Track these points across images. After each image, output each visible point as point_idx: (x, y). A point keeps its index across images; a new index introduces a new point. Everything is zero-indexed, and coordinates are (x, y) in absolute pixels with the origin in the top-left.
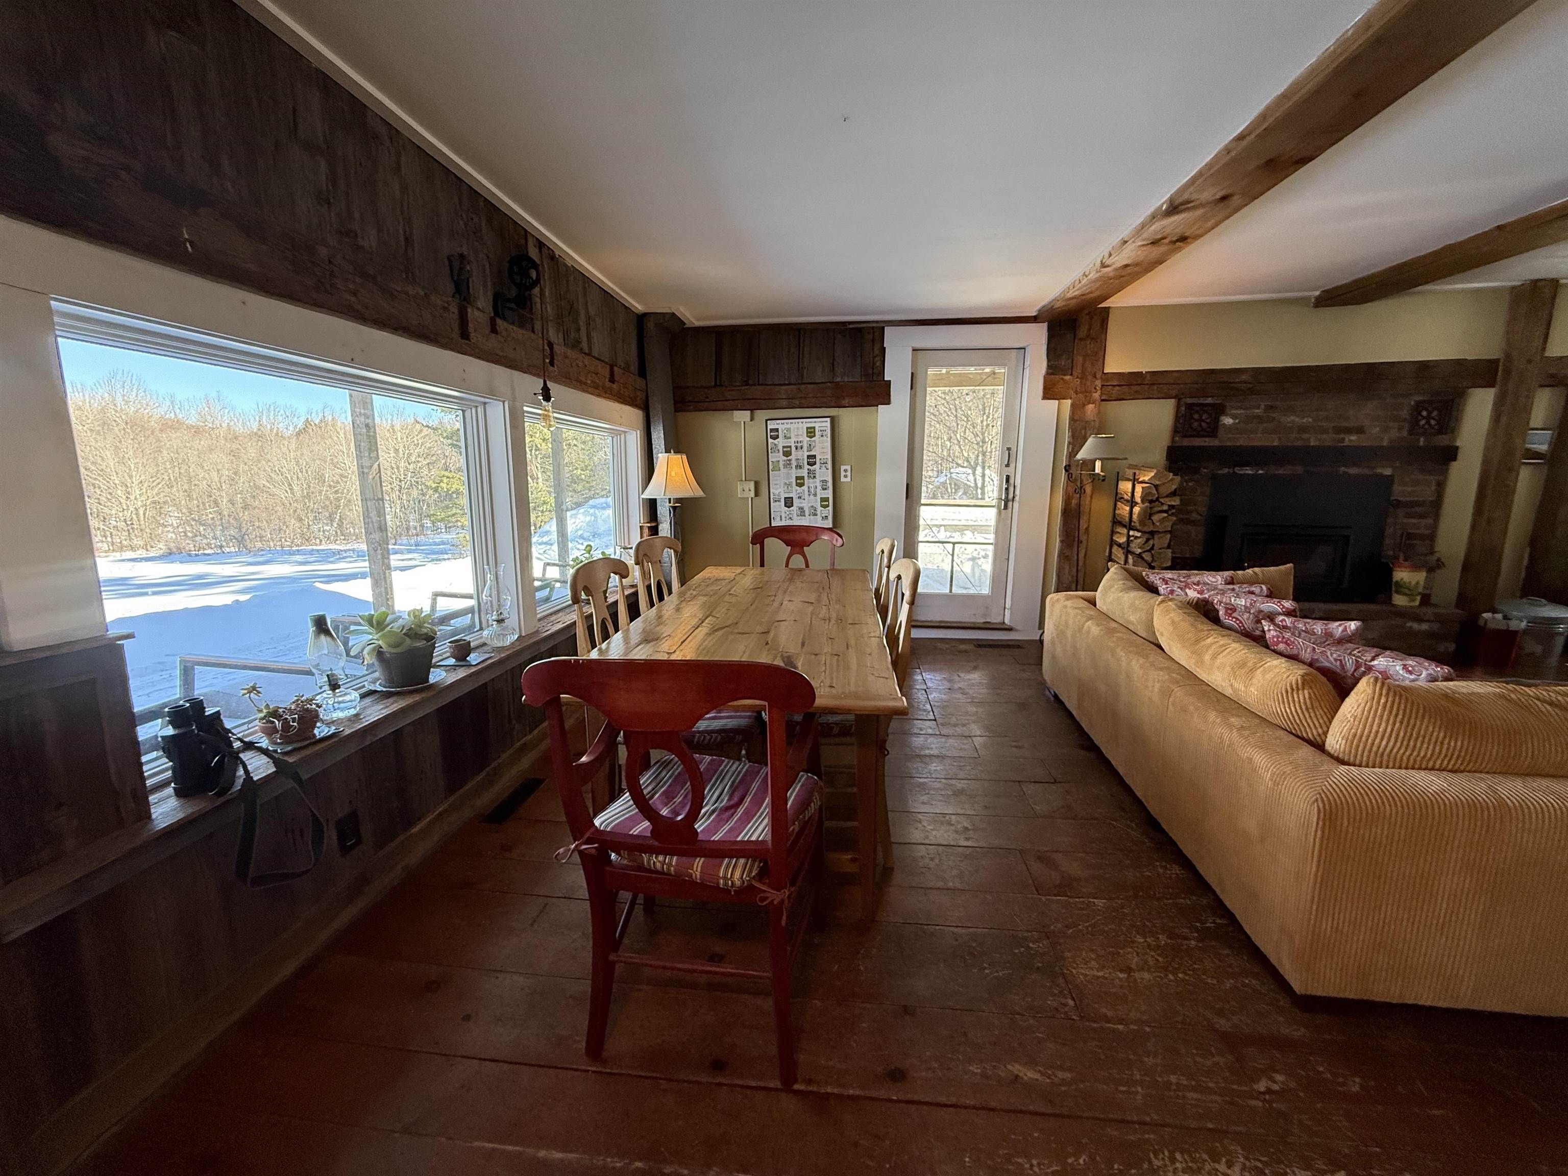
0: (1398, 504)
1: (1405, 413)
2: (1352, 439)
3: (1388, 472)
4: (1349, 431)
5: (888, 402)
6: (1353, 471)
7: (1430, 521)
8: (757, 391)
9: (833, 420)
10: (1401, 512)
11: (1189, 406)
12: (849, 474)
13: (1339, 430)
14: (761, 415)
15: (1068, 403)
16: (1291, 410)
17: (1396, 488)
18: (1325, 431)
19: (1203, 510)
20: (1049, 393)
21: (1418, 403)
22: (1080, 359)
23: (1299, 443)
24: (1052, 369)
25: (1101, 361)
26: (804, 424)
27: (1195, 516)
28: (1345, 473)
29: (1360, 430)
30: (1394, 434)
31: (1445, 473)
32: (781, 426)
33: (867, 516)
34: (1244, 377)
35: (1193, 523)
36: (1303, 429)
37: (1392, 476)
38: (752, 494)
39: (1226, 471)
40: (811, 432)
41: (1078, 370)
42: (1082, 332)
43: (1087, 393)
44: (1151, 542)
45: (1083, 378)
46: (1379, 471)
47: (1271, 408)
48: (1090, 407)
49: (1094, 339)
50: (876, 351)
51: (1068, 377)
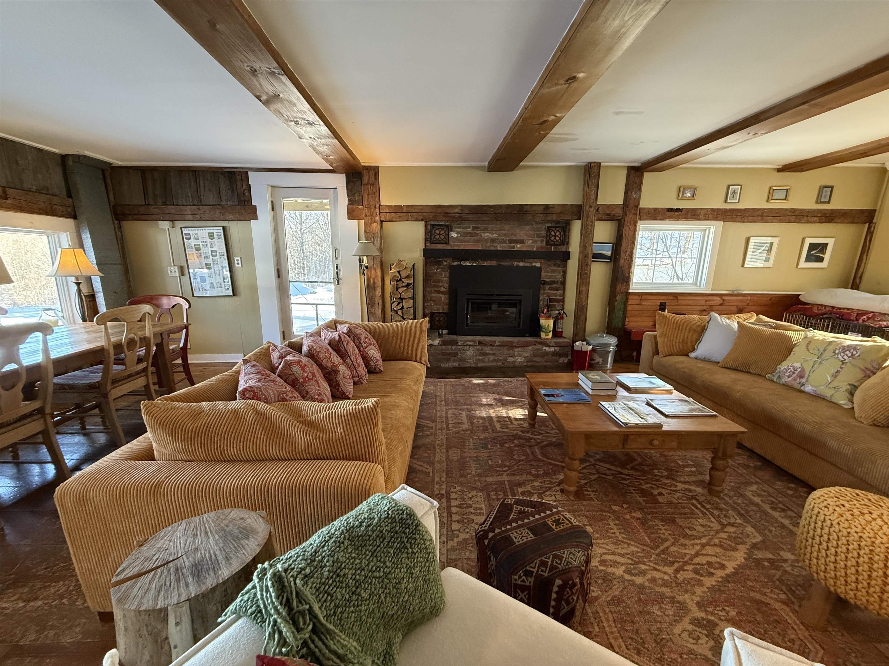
0: (545, 283)
1: (543, 233)
2: (518, 247)
3: (538, 265)
4: (516, 242)
5: (256, 218)
6: (521, 264)
7: (561, 292)
8: (171, 209)
9: (224, 228)
10: (547, 287)
11: (433, 226)
12: (240, 262)
13: (511, 241)
14: (179, 224)
15: (362, 222)
16: (486, 230)
17: (543, 274)
18: (505, 242)
19: (446, 285)
20: (352, 215)
21: (549, 228)
22: (366, 196)
23: (492, 249)
24: (351, 202)
25: (378, 197)
26: (207, 231)
27: (442, 289)
28: (518, 266)
29: (522, 242)
30: (539, 244)
31: (565, 266)
32: (192, 232)
33: (254, 289)
34: (457, 210)
35: (443, 293)
36: (493, 240)
37: (541, 267)
38: (177, 274)
39: (456, 263)
40: (211, 236)
41: (365, 202)
42: (365, 180)
43: (372, 216)
44: (401, 304)
45: (369, 208)
46: (534, 264)
47: (474, 228)
48: (375, 225)
49: (373, 185)
50: (245, 187)
51: (360, 207)
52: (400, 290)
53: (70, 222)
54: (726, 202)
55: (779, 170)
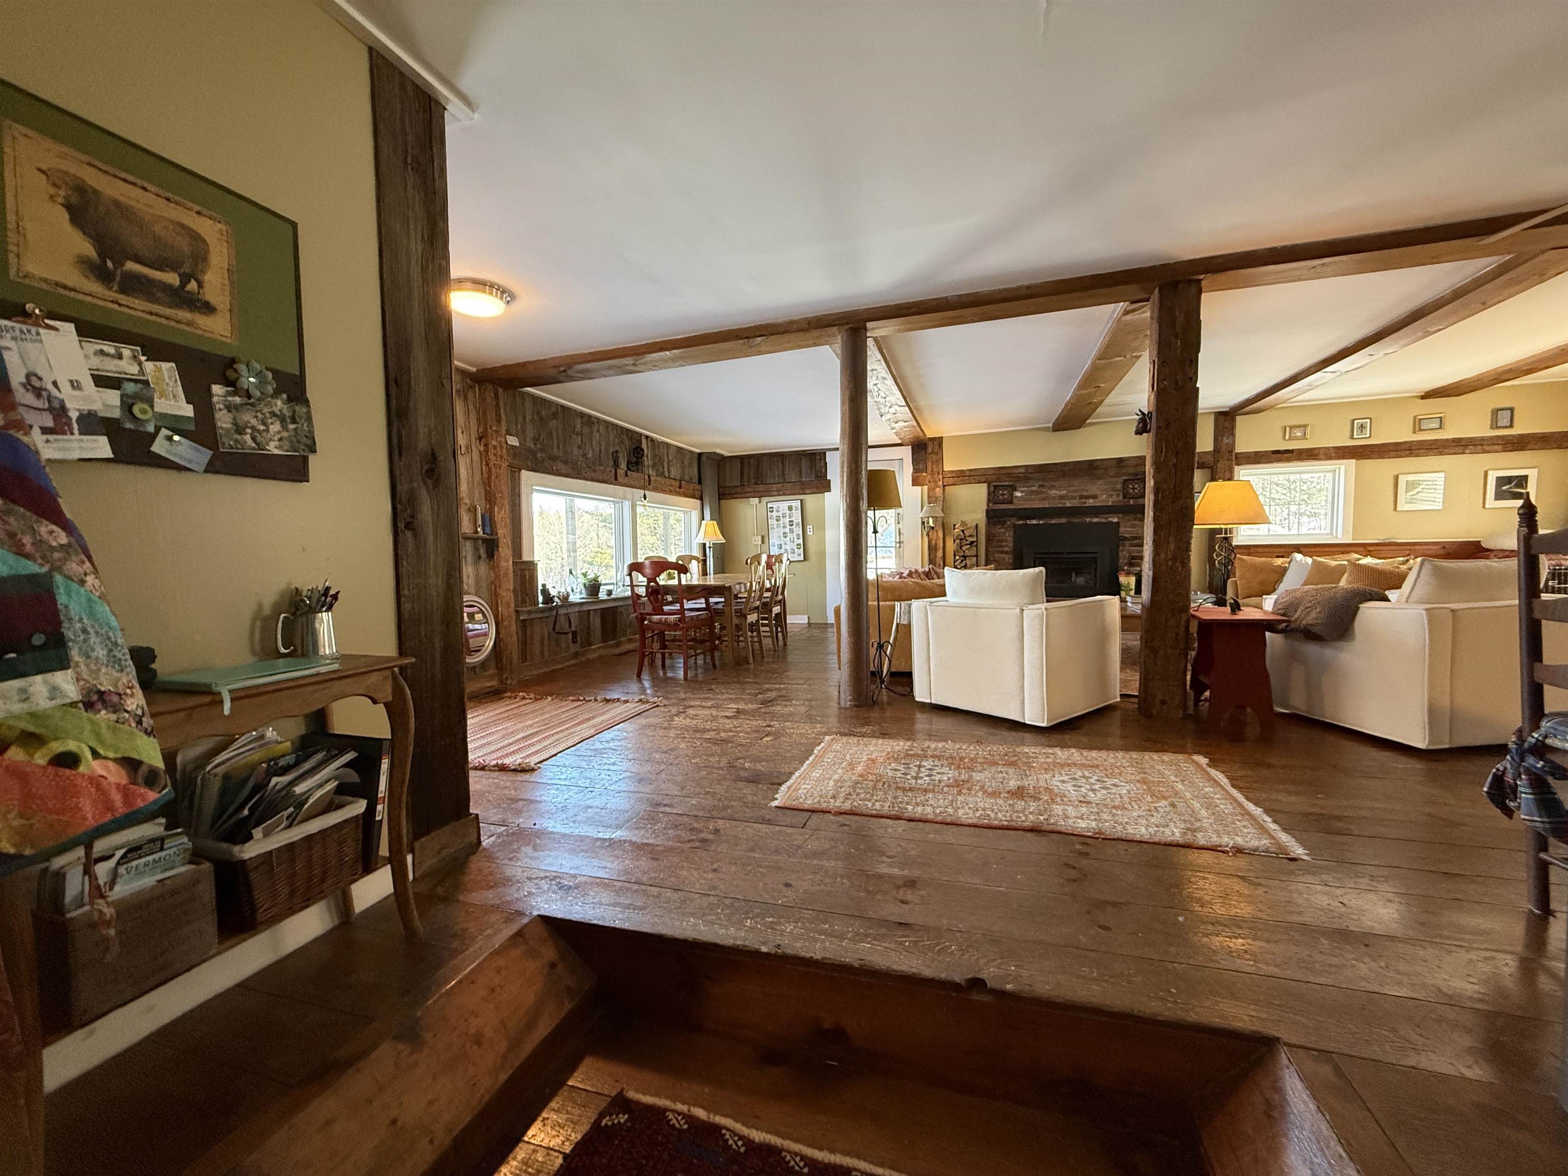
0: (1125, 539)
1: (1119, 486)
2: (1090, 502)
3: (1115, 520)
4: (1087, 497)
5: (829, 491)
6: (1095, 520)
8: (762, 487)
9: (801, 501)
10: (1127, 543)
11: (995, 487)
12: (812, 528)
13: (1081, 497)
14: (765, 500)
15: (926, 487)
16: (1052, 487)
17: (1122, 529)
18: (1074, 498)
19: (1011, 544)
20: (915, 482)
21: (1125, 481)
22: (930, 464)
23: (1060, 506)
24: (916, 470)
25: (941, 464)
26: (787, 504)
27: (1006, 549)
28: (1090, 522)
29: (1095, 497)
30: (1114, 498)
32: (774, 505)
33: (822, 555)
34: (1021, 470)
35: (1006, 553)
36: (1061, 497)
37: (1118, 523)
38: (760, 542)
39: (1021, 522)
40: (790, 508)
41: (929, 470)
42: (930, 450)
43: (936, 482)
45: (932, 474)
46: (1110, 519)
47: (1040, 486)
48: (938, 489)
49: (937, 454)
50: (822, 464)
51: (924, 474)
52: (964, 548)
53: (697, 502)
54: (1352, 437)
55: (1423, 398)
